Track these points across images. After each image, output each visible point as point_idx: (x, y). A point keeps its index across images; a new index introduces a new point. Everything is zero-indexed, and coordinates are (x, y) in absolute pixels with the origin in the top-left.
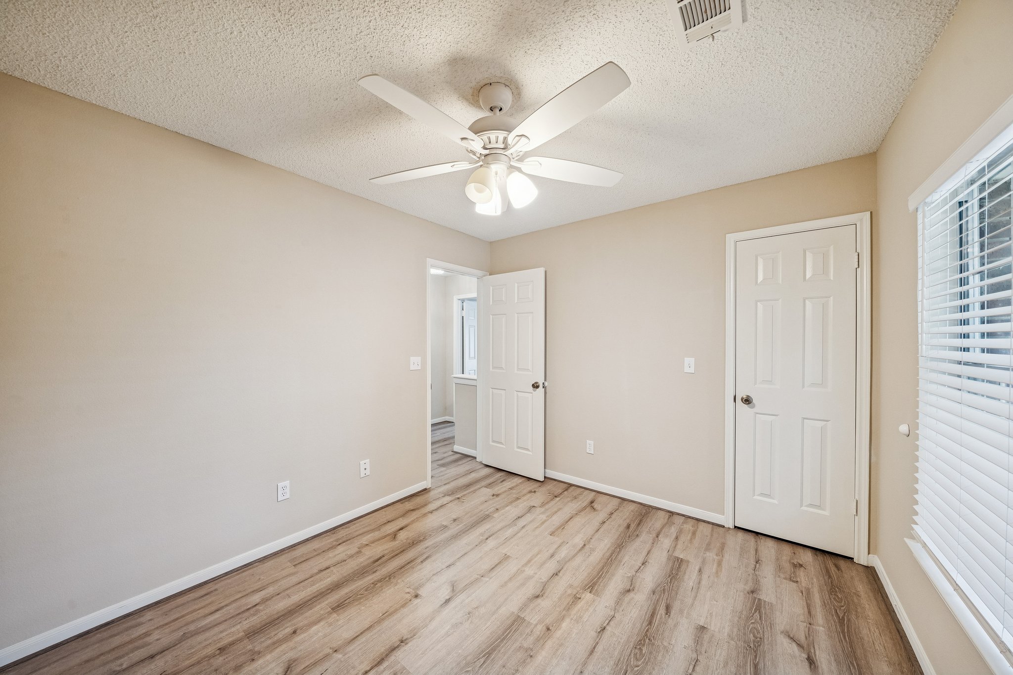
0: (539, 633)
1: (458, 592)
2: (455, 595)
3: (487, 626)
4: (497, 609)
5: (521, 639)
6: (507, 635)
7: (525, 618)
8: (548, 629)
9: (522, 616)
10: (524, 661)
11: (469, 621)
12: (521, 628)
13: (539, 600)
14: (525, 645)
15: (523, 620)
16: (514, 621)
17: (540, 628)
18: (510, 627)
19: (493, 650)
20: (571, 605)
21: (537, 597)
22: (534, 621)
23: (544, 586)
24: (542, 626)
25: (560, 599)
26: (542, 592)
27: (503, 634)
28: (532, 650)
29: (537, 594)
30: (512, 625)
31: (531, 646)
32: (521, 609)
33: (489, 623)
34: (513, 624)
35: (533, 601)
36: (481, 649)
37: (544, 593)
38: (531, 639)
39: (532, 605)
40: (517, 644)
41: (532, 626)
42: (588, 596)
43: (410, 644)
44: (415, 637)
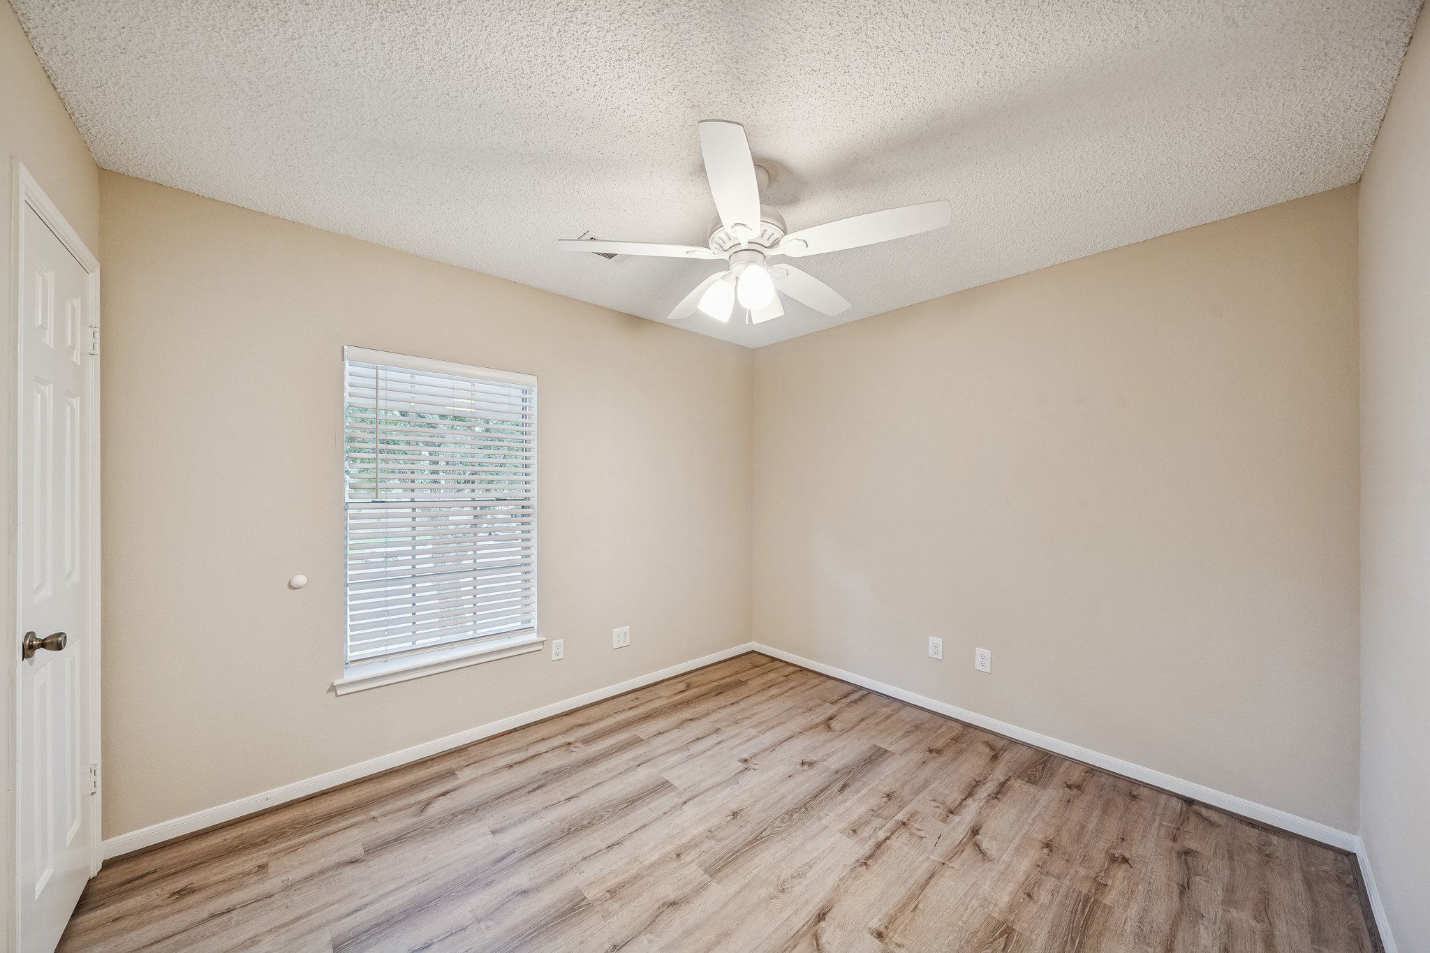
0: (692, 852)
1: (805, 933)
2: (810, 928)
3: (756, 870)
4: (740, 892)
5: (717, 849)
6: (733, 855)
7: (703, 872)
8: (678, 855)
9: (706, 876)
10: (719, 828)
11: (782, 879)
12: (713, 860)
13: (672, 896)
14: (713, 842)
15: (706, 871)
16: (719, 870)
17: (687, 858)
18: (726, 864)
19: (750, 843)
20: (628, 883)
21: (673, 904)
22: (694, 866)
23: (651, 924)
24: (685, 860)
25: (640, 895)
26: (662, 912)
27: (737, 857)
28: (707, 837)
29: (670, 909)
30: (724, 866)
31: (707, 840)
32: (704, 886)
33: (754, 872)
34: (722, 867)
35: (682, 896)
36: (766, 844)
37: (659, 908)
38: (704, 847)
39: (687, 890)
40: (722, 844)
41: (697, 861)
42: (590, 895)
43: (854, 859)
44: (851, 867)
